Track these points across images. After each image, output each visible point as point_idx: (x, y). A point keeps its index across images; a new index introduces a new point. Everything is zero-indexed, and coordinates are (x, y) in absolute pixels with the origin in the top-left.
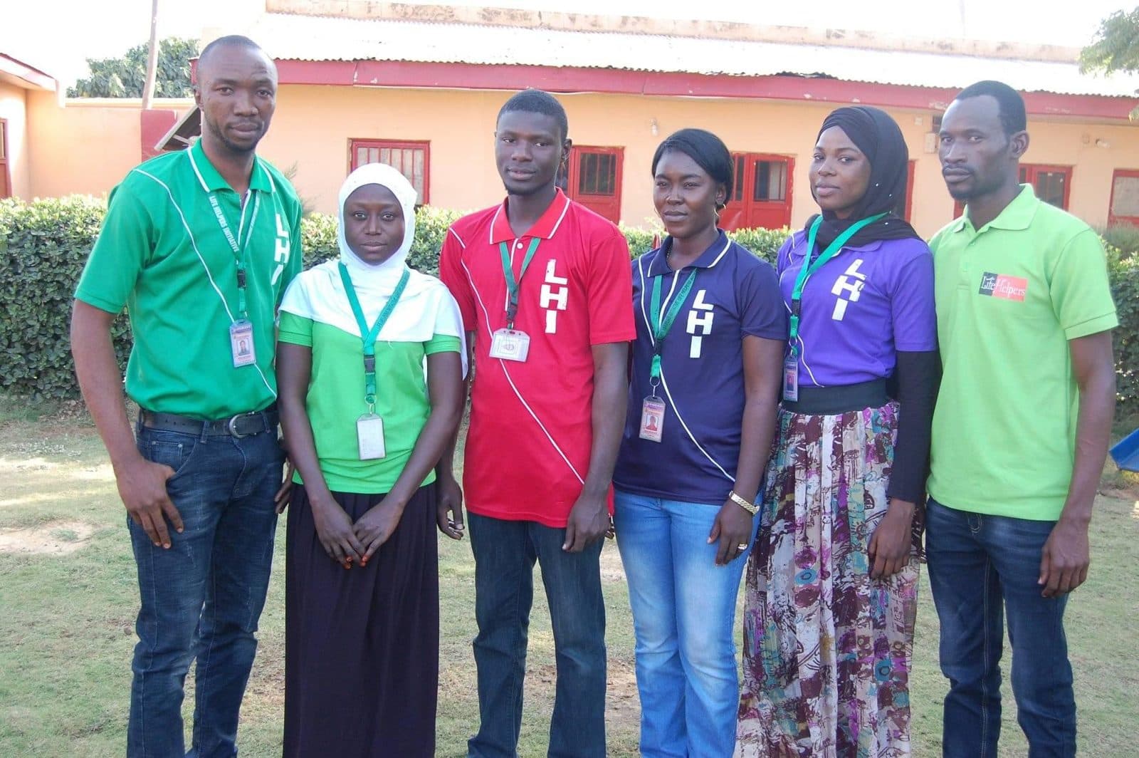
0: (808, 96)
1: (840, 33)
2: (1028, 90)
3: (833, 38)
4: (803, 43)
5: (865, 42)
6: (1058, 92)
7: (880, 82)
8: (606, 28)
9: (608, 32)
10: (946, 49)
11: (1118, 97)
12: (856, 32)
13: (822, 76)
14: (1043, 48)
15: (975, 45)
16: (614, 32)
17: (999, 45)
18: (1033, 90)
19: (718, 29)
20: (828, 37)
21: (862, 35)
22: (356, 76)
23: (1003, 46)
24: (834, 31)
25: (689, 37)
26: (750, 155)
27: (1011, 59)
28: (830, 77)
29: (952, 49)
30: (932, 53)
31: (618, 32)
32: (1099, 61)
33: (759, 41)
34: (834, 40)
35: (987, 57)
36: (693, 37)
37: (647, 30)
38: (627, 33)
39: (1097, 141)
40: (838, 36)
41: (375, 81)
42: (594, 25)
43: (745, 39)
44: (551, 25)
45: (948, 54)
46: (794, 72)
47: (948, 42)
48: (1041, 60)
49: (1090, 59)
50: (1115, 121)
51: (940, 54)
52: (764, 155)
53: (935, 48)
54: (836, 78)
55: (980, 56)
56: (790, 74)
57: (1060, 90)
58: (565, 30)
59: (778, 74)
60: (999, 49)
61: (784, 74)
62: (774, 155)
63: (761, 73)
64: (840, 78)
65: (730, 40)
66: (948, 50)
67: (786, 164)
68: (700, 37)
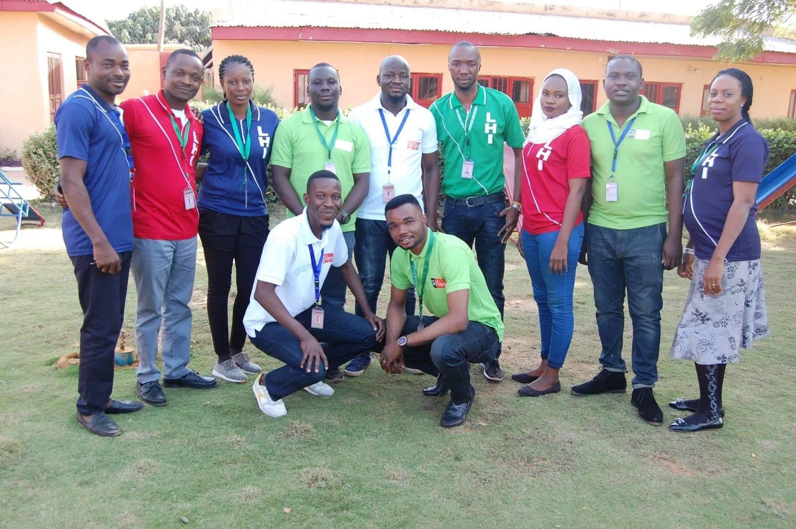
0: (543, 46)
1: (551, 7)
2: (659, 42)
3: (548, 10)
4: (532, 13)
5: (567, 13)
6: (675, 43)
7: (581, 38)
8: (421, 4)
9: (423, 7)
10: (611, 16)
11: (707, 46)
12: (561, 6)
13: (550, 35)
14: (665, 15)
15: (627, 14)
16: (426, 7)
17: (641, 14)
18: (662, 42)
19: (484, 4)
20: (546, 9)
21: (565, 8)
22: (300, 35)
23: (643, 15)
24: (549, 6)
25: (468, 9)
26: (510, 78)
27: (647, 22)
28: (554, 35)
29: (614, 16)
30: (604, 18)
31: (428, 7)
32: (699, 30)
33: (507, 12)
34: (549, 11)
35: (634, 21)
36: (471, 10)
37: (444, 6)
38: (434, 7)
39: (695, 70)
40: (551, 9)
41: (311, 38)
42: (415, 3)
43: (500, 11)
44: (391, 3)
45: (612, 19)
46: (535, 33)
47: (612, 12)
48: (663, 23)
49: (695, 29)
50: (706, 59)
51: (608, 19)
52: (517, 77)
53: (605, 16)
54: (557, 36)
55: (630, 21)
56: (533, 34)
57: (677, 42)
58: (399, 5)
59: (527, 34)
60: (640, 16)
61: (530, 34)
62: (524, 78)
63: (518, 33)
64: (560, 36)
65: (491, 11)
66: (612, 17)
67: (530, 82)
68: (474, 9)
